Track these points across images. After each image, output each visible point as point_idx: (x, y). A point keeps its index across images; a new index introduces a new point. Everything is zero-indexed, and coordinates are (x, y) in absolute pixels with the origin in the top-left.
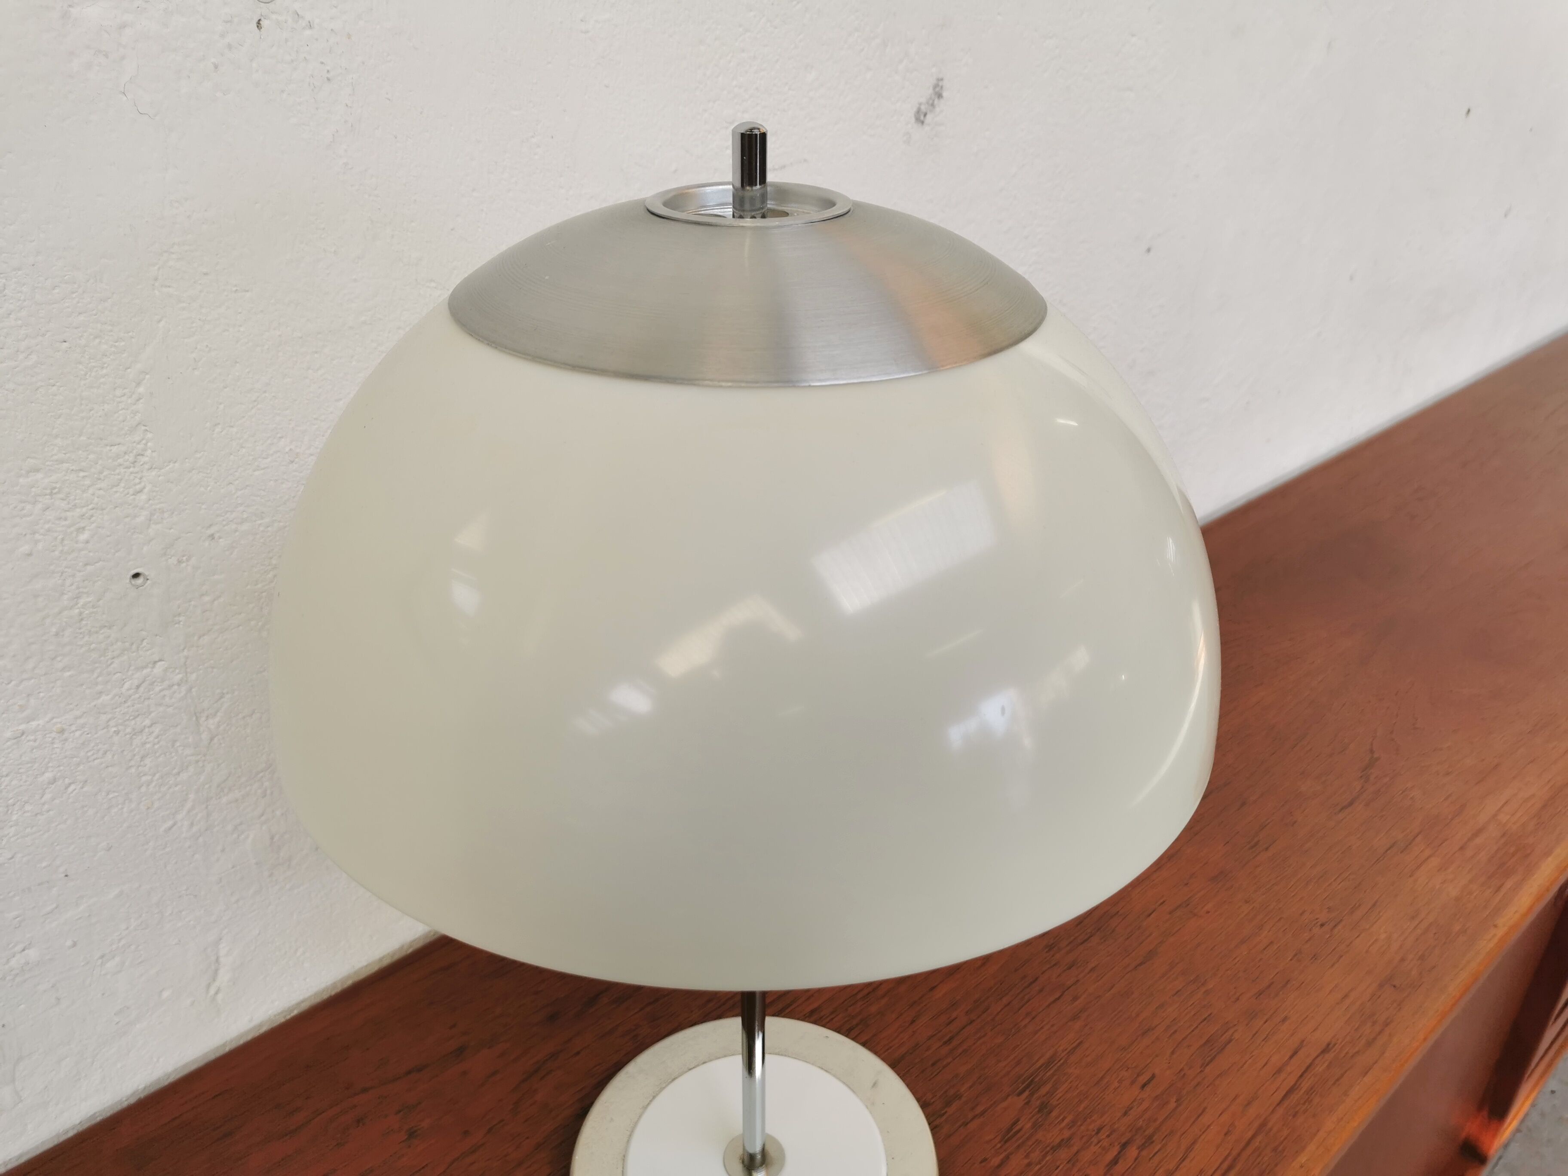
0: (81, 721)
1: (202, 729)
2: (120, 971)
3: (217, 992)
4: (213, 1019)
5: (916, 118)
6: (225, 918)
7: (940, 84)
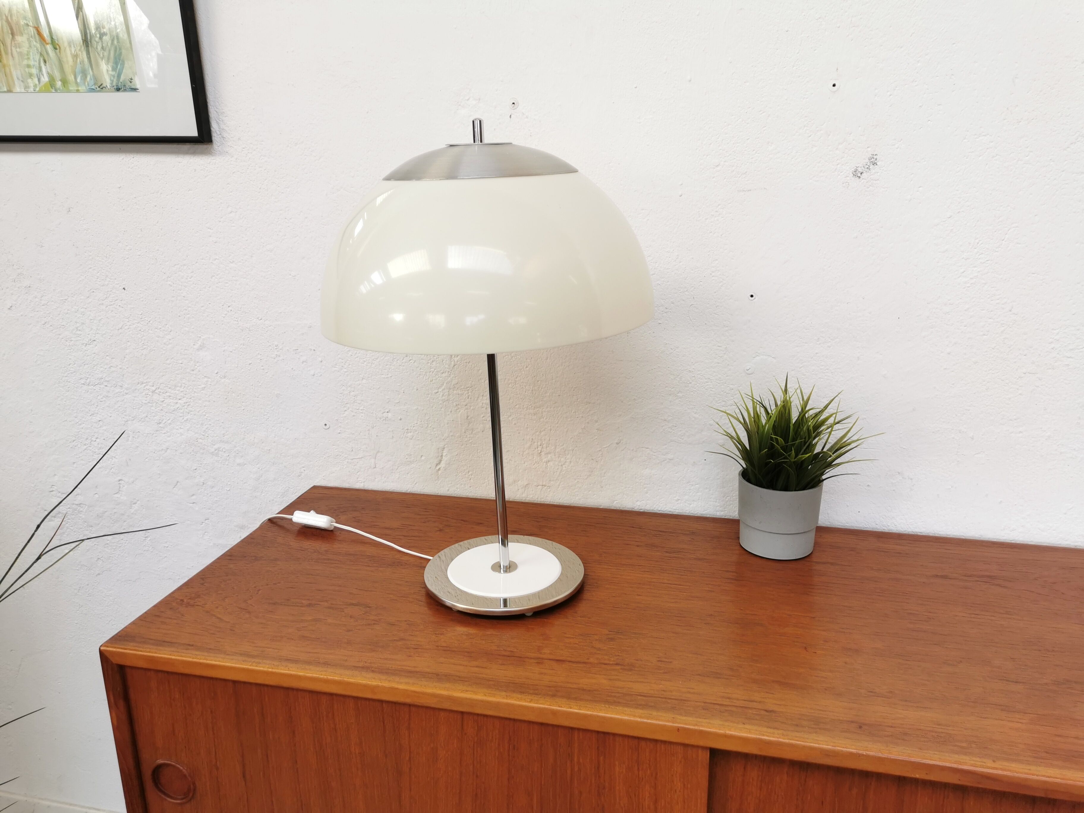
2: (411, 439)
3: (439, 469)
4: (436, 480)
5: (854, 175)
6: (447, 440)
7: (875, 157)
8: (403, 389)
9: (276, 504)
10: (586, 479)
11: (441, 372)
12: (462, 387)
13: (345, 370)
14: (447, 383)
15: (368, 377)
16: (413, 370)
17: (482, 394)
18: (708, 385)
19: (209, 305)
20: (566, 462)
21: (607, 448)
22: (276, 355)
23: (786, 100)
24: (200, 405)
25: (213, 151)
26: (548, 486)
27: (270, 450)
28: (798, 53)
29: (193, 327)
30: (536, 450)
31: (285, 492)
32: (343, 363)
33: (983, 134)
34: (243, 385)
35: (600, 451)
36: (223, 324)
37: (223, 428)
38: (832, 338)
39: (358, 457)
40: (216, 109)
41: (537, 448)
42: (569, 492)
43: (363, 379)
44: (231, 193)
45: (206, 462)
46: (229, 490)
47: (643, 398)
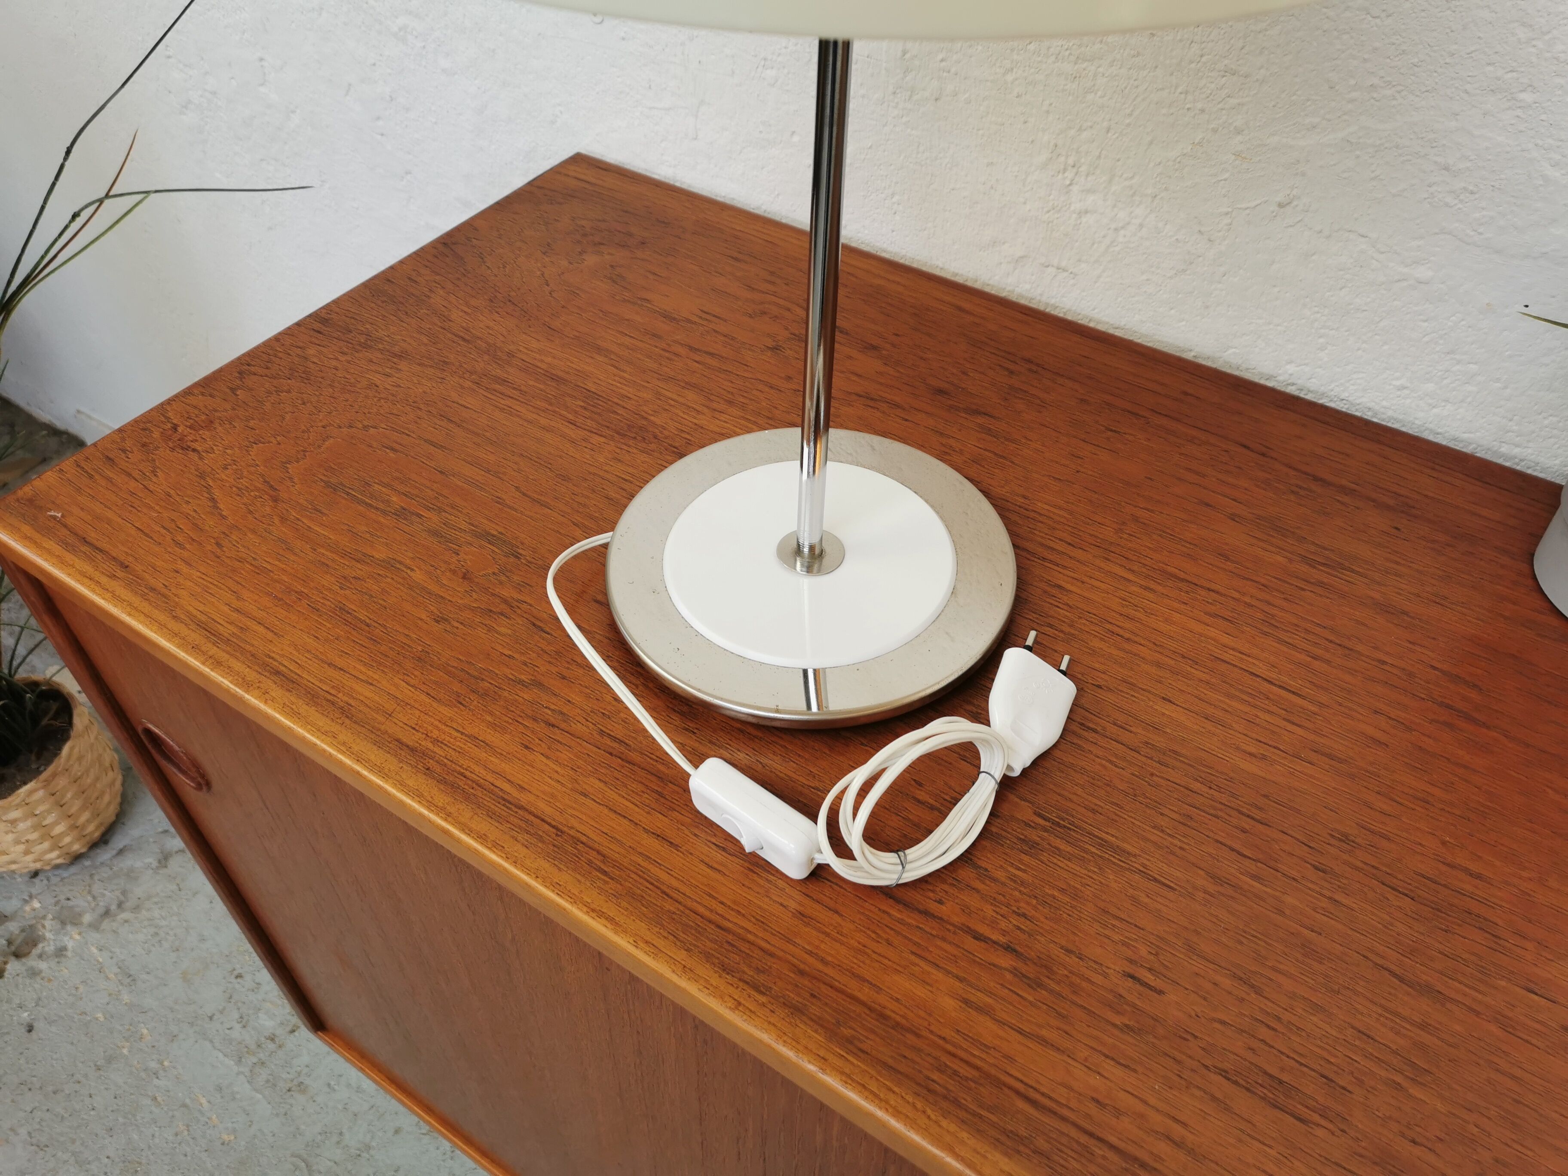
10: (1171, 278)
20: (1128, 223)
21: (1248, 211)
26: (1071, 273)
27: (494, 50)
30: (1060, 176)
35: (1227, 214)
39: (660, 106)
41: (1065, 170)
42: (1120, 299)
45: (388, 53)
47: (1400, 88)
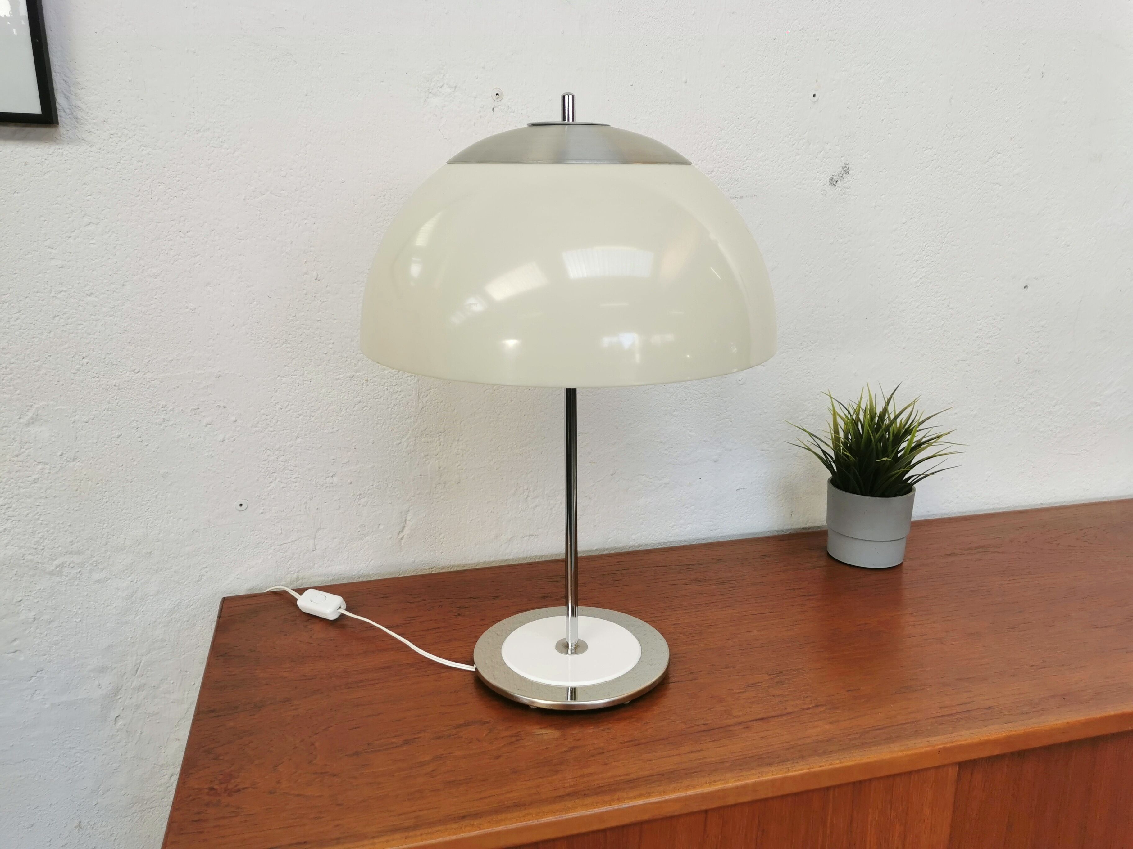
0: (375, 379)
1: (420, 401)
2: (365, 506)
3: (402, 538)
4: (398, 552)
5: (830, 183)
6: (412, 500)
7: (847, 166)
8: (354, 445)
9: (161, 625)
11: (406, 417)
12: (432, 433)
13: (272, 429)
14: (413, 430)
15: (305, 435)
16: (368, 419)
17: (457, 439)
18: (702, 400)
19: (48, 357)
20: (556, 504)
21: (601, 482)
22: (164, 419)
23: (774, 107)
24: (30, 505)
25: (58, 138)
26: (536, 535)
27: (151, 552)
28: (784, 62)
29: (18, 392)
30: (522, 495)
31: (175, 607)
32: (269, 420)
33: (929, 147)
34: (106, 467)
35: (594, 485)
36: (73, 383)
37: (71, 533)
38: (812, 342)
39: (289, 541)
40: (65, 78)
41: (523, 492)
43: (297, 437)
44: (89, 197)
45: (39, 588)
46: (80, 621)
47: (638, 422)
